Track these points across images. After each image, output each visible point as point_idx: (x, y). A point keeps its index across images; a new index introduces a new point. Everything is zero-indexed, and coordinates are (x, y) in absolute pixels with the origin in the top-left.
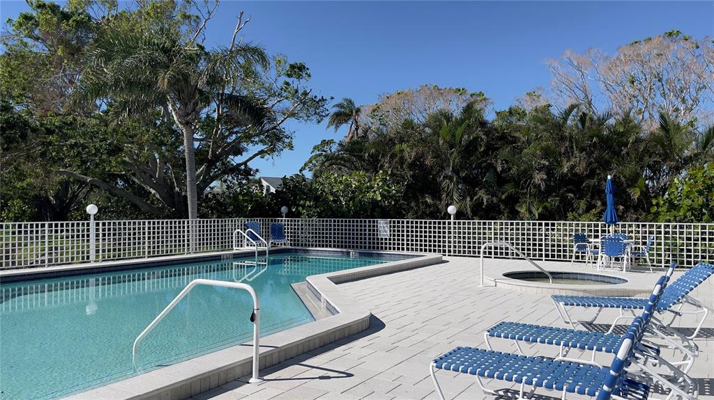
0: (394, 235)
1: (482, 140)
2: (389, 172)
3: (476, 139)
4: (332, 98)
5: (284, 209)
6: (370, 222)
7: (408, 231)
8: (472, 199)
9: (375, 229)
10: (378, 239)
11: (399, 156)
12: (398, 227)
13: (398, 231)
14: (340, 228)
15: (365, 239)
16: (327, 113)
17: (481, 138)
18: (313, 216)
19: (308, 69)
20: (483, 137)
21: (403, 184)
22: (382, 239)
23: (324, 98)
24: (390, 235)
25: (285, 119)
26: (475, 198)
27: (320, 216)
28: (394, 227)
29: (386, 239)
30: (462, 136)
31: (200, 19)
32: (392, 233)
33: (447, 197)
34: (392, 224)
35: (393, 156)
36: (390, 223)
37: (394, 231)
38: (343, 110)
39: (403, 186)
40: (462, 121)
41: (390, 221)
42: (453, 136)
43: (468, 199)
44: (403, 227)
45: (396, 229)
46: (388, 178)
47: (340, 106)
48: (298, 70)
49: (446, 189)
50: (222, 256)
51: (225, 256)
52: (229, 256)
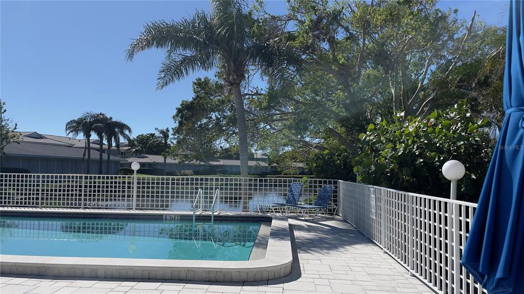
9: (369, 203)
50: (164, 216)
51: (168, 217)
52: (173, 217)
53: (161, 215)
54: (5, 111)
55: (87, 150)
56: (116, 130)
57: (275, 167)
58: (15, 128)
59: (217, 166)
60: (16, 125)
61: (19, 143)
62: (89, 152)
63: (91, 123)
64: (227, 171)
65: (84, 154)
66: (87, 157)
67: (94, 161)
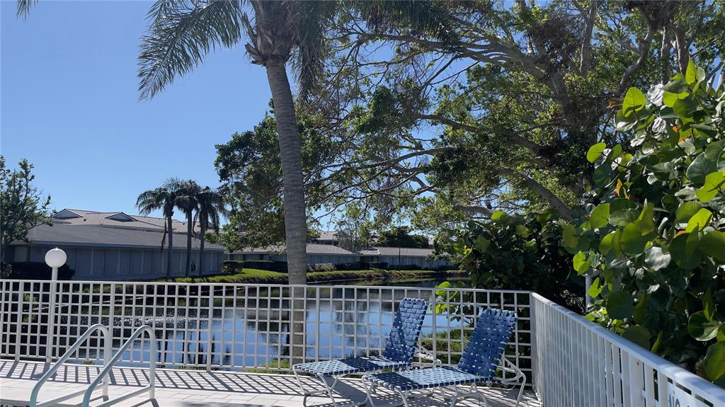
54: (33, 177)
55: (167, 234)
56: (214, 205)
57: (446, 258)
58: (48, 203)
59: (372, 257)
60: (49, 198)
61: (51, 225)
62: (170, 237)
63: (173, 195)
64: (387, 264)
65: (163, 241)
66: (167, 245)
67: (179, 251)
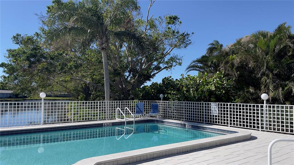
0: (221, 114)
1: (290, 47)
2: (223, 73)
3: (285, 47)
4: (193, 33)
5: (161, 96)
6: (206, 104)
7: (231, 111)
8: (283, 89)
9: (209, 109)
10: (211, 116)
11: (230, 62)
12: (224, 108)
13: (224, 111)
14: (188, 107)
15: (203, 115)
16: (190, 42)
17: (290, 46)
18: (175, 100)
19: (179, 18)
20: (291, 45)
21: (232, 79)
22: (213, 116)
23: (188, 34)
24: (219, 113)
25: (173, 49)
26: (286, 88)
27: (179, 99)
28: (221, 108)
29: (216, 116)
30: (275, 47)
31: (140, 8)
32: (220, 112)
33: (264, 88)
34: (220, 106)
35: (227, 63)
36: (219, 105)
37: (221, 111)
38: (214, 46)
39: (232, 81)
40: (275, 36)
41: (219, 104)
42: (268, 46)
43: (281, 89)
44: (227, 108)
45: (223, 109)
46: (222, 76)
47: (212, 44)
48: (173, 19)
49: (264, 83)
50: (104, 124)
51: (106, 124)
52: (108, 124)
53: (102, 124)
